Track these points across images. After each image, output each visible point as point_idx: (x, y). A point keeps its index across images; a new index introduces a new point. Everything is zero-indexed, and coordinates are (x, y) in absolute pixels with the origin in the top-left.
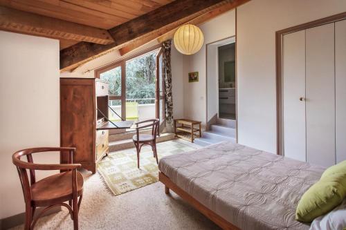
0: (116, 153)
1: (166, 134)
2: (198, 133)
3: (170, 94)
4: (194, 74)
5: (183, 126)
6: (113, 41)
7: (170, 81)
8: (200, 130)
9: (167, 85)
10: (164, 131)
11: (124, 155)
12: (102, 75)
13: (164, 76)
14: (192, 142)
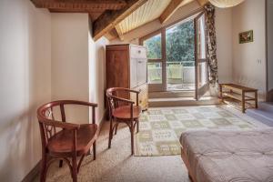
0: (155, 109)
1: (209, 98)
2: (253, 102)
3: (214, 57)
4: (246, 33)
5: (231, 92)
6: (125, 4)
7: (214, 43)
8: (256, 100)
9: (210, 48)
10: (206, 94)
11: (160, 113)
12: (145, 42)
13: (206, 39)
14: (244, 112)
